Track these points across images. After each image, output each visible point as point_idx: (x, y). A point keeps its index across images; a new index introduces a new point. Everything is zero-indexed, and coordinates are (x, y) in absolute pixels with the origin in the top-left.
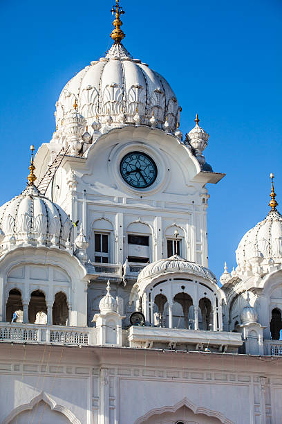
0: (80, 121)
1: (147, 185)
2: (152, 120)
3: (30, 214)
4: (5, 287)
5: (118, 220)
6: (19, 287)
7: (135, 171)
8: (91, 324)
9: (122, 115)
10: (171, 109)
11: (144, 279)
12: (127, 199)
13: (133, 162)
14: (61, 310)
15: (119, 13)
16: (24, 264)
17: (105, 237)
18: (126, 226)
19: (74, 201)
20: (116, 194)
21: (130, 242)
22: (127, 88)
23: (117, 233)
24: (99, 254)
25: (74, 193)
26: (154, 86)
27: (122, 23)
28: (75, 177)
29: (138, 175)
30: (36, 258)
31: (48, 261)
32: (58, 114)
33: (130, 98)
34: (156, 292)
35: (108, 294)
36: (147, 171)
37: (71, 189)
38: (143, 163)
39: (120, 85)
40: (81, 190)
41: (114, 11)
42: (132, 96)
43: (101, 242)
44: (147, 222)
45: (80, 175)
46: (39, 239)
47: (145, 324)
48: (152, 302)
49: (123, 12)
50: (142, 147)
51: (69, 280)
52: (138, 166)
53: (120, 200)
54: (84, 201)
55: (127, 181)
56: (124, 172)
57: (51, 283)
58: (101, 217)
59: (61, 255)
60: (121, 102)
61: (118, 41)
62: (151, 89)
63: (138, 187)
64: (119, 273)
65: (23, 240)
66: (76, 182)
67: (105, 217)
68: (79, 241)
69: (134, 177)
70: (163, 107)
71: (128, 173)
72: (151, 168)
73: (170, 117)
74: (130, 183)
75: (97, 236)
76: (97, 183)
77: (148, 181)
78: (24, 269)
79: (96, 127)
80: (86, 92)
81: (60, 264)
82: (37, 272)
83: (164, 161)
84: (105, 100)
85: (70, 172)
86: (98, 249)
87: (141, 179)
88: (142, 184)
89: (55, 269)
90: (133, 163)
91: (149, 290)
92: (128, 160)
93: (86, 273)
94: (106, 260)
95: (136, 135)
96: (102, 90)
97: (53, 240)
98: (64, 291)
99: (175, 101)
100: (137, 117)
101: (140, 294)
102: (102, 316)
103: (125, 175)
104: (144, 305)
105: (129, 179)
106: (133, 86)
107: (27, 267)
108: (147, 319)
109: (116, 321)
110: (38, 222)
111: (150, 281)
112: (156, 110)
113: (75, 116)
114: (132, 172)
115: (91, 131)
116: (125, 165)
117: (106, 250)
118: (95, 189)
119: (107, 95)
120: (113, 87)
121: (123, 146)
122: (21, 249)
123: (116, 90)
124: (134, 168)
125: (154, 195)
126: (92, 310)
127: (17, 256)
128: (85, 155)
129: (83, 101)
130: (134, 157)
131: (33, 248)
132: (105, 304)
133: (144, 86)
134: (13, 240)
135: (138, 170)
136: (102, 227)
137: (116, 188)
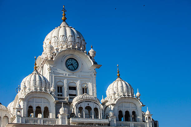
0: (52, 48)
1: (75, 69)
2: (76, 47)
3: (35, 80)
4: (27, 105)
5: (65, 81)
6: (32, 105)
7: (71, 65)
8: (57, 117)
9: (66, 46)
10: (83, 43)
11: (75, 102)
12: (68, 74)
13: (70, 62)
14: (46, 113)
15: (64, 11)
16: (33, 97)
17: (61, 88)
18: (68, 84)
19: (50, 75)
20: (64, 73)
21: (69, 89)
22: (68, 37)
23: (65, 86)
24: (59, 93)
25: (50, 73)
26: (77, 36)
27: (65, 15)
28: (50, 67)
29: (72, 66)
30: (37, 95)
31: (41, 96)
32: (44, 46)
33: (69, 40)
34: (79, 106)
35: (62, 107)
36: (75, 65)
37: (49, 71)
38: (73, 62)
39: (65, 35)
40: (52, 71)
41: (63, 11)
42: (69, 39)
43: (60, 89)
44: (75, 82)
45: (52, 66)
46: (38, 89)
47: (75, 117)
48: (78, 110)
49: (66, 11)
50: (73, 56)
51: (49, 103)
52: (72, 63)
53: (66, 75)
54: (53, 75)
55: (68, 68)
56: (67, 65)
57: (43, 104)
58: (59, 80)
59: (46, 94)
60: (65, 41)
61: (64, 21)
62: (76, 37)
63: (72, 70)
64: (66, 100)
65: (33, 89)
66: (51, 69)
67: (61, 80)
68: (52, 89)
69: (70, 67)
70: (80, 43)
71: (68, 65)
72: (76, 63)
73: (83, 46)
74: (69, 69)
75: (58, 87)
76: (58, 69)
77: (75, 68)
78: (33, 99)
79: (57, 50)
80: (53, 38)
81: (46, 97)
82: (38, 100)
83: (81, 61)
84: (60, 41)
85: (49, 65)
86: (58, 92)
87: (73, 67)
88: (73, 69)
89: (44, 99)
91: (76, 105)
92: (68, 61)
93: (54, 100)
94: (61, 95)
95: (71, 52)
96: (59, 37)
97: (43, 89)
98: (47, 106)
99: (84, 41)
100: (71, 46)
101: (73, 107)
102: (60, 115)
103: (67, 66)
104: (75, 110)
105: (69, 68)
106: (70, 36)
107: (35, 98)
108: (76, 115)
109: (66, 116)
110: (38, 83)
111: (77, 102)
112: (77, 43)
113: (50, 46)
114: (70, 65)
115: (55, 51)
116: (67, 63)
117: (61, 92)
118: (57, 71)
119: (61, 39)
120: (63, 36)
121: (67, 56)
122: (32, 92)
123: (64, 37)
124: (70, 64)
125: (77, 73)
126: (57, 112)
127: (31, 94)
128: (54, 59)
129: (53, 41)
130: (70, 60)
131: (36, 92)
132: (61, 111)
133: (73, 35)
134: (30, 89)
135: (72, 64)
136: (60, 84)
137: (64, 71)
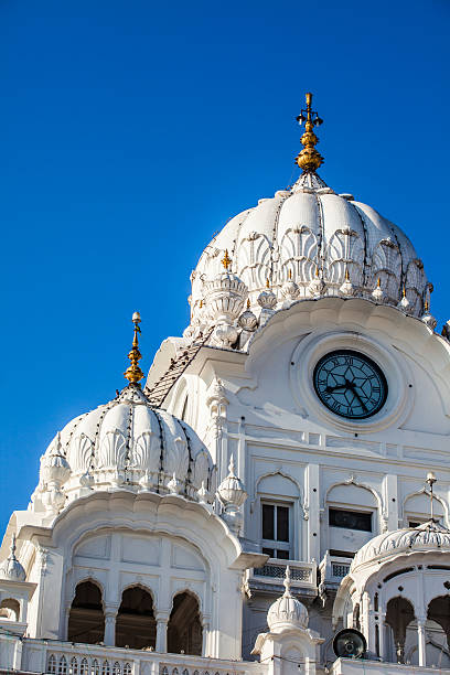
0: (234, 288)
1: (368, 414)
2: (377, 293)
3: (125, 432)
4: (67, 575)
5: (309, 477)
6: (97, 576)
7: (343, 387)
9: (319, 282)
10: (413, 278)
12: (327, 436)
13: (341, 370)
15: (313, 123)
16: (109, 529)
17: (284, 512)
18: (325, 491)
19: (220, 437)
20: (306, 427)
21: (333, 523)
22: (328, 236)
23: (306, 502)
24: (270, 544)
25: (219, 421)
26: (378, 233)
27: (317, 139)
28: (223, 391)
29: (349, 395)
30: (137, 517)
31: (161, 527)
33: (333, 252)
34: (390, 592)
35: (287, 593)
36: (367, 388)
37: (215, 414)
38: (359, 372)
39: (313, 228)
40: (235, 414)
41: (304, 119)
42: (337, 249)
43: (275, 521)
44: (367, 484)
45: (234, 388)
46: (143, 481)
47: (364, 656)
48: (382, 613)
49: (321, 122)
50: (356, 341)
51: (204, 567)
52: (349, 377)
53: (313, 438)
54: (241, 438)
55: (326, 405)
56: (322, 388)
57: (165, 571)
58: (273, 469)
59: (186, 514)
60: (316, 260)
61: (311, 168)
62: (374, 239)
63: (350, 416)
64: (311, 580)
65: (109, 481)
66: (225, 399)
67: (285, 471)
69: (340, 398)
70: (398, 274)
71: (330, 390)
72: (375, 382)
73: (412, 294)
74: (334, 410)
75: (267, 510)
76: (268, 406)
77: (370, 406)
78: (110, 538)
79: (266, 301)
80: (247, 243)
81: (185, 533)
82: (138, 547)
83: (402, 370)
84: (285, 257)
85: (215, 382)
86: (267, 534)
87: (356, 403)
88: (358, 411)
89: (177, 544)
90: (340, 372)
91: (374, 586)
92: (329, 365)
93: (239, 550)
94: (284, 555)
95: (344, 319)
96: (279, 239)
97: (171, 484)
98: (194, 588)
99: (420, 267)
100: (346, 287)
101: (355, 599)
102: (275, 637)
103: (324, 393)
104: (365, 617)
105: (331, 402)
106: (339, 231)
107: (117, 538)
109: (304, 649)
110: (140, 448)
111: (377, 568)
112: (384, 277)
113: (225, 276)
114: (337, 388)
115: (257, 310)
116: (323, 376)
117: (284, 536)
118: (260, 416)
119: (288, 247)
120: (301, 232)
121: (320, 337)
122: (105, 496)
123: (305, 237)
124: (341, 381)
125: (379, 434)
126: (253, 625)
127: (94, 513)
128: (245, 349)
129: (242, 259)
130: (342, 360)
131: (127, 496)
132: (280, 615)
133: (359, 233)
134: (88, 480)
135: (350, 386)
136: (277, 490)
137: (305, 416)
